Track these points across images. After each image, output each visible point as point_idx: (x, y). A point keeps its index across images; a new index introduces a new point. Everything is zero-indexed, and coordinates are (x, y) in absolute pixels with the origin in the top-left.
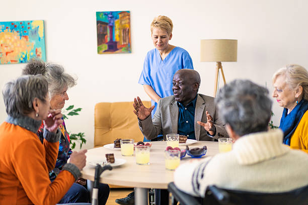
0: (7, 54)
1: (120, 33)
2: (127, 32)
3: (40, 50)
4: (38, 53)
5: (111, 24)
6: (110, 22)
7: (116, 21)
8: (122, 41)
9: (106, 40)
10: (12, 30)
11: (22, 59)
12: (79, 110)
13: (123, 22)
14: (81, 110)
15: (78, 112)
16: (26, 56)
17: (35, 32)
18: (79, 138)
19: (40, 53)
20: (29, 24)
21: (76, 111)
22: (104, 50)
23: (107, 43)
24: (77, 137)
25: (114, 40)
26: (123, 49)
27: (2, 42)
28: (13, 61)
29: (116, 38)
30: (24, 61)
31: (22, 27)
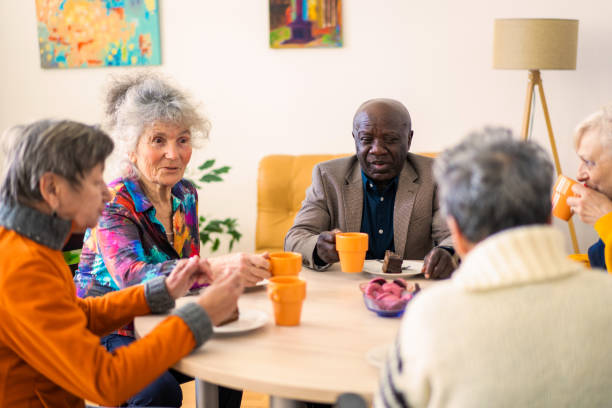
0: (80, 45)
1: (318, 1)
3: (148, 39)
4: (145, 46)
8: (323, 20)
9: (289, 16)
11: (110, 58)
12: (225, 170)
14: (230, 171)
15: (222, 176)
16: (119, 51)
17: (138, 0)
18: (225, 228)
19: (149, 45)
21: (218, 172)
22: (283, 39)
23: (290, 25)
24: (221, 226)
25: (306, 18)
26: (325, 39)
27: (69, 20)
28: (93, 62)
29: (311, 14)
30: (116, 62)
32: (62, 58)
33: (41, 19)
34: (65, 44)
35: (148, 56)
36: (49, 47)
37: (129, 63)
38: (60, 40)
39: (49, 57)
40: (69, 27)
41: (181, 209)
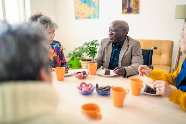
0: (82, 14)
1: (134, 3)
2: (137, 3)
3: (96, 13)
8: (134, 7)
9: (127, 7)
11: (88, 17)
16: (90, 15)
17: (94, 4)
22: (125, 12)
23: (127, 9)
26: (135, 12)
27: (80, 9)
28: (85, 18)
29: (131, 6)
30: (89, 18)
31: (89, 2)
32: (79, 17)
33: (75, 9)
34: (80, 14)
35: (96, 16)
36: (77, 14)
37: (92, 18)
39: (77, 17)
40: (80, 10)
41: (53, 48)
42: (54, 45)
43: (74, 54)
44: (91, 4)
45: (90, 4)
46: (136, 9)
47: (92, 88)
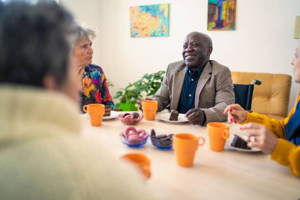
0: (143, 29)
1: (226, 12)
2: (232, 12)
3: (165, 27)
4: (163, 29)
5: (219, 5)
6: (219, 4)
7: (224, 2)
8: (228, 19)
9: (215, 18)
10: (147, 11)
11: (152, 34)
13: (230, 3)
16: (155, 31)
17: (162, 13)
19: (165, 29)
20: (158, 6)
22: (212, 27)
23: (215, 21)
25: (221, 19)
26: (228, 27)
27: (140, 21)
28: (146, 35)
29: (223, 17)
30: (154, 35)
31: (154, 10)
32: (137, 34)
33: (131, 20)
34: (138, 29)
35: (165, 33)
36: (134, 30)
37: (158, 36)
38: (136, 28)
39: (133, 33)
40: (140, 23)
41: (90, 77)
42: (92, 71)
43: (127, 92)
44: (158, 12)
45: (155, 13)
46: (230, 21)
47: (145, 137)
